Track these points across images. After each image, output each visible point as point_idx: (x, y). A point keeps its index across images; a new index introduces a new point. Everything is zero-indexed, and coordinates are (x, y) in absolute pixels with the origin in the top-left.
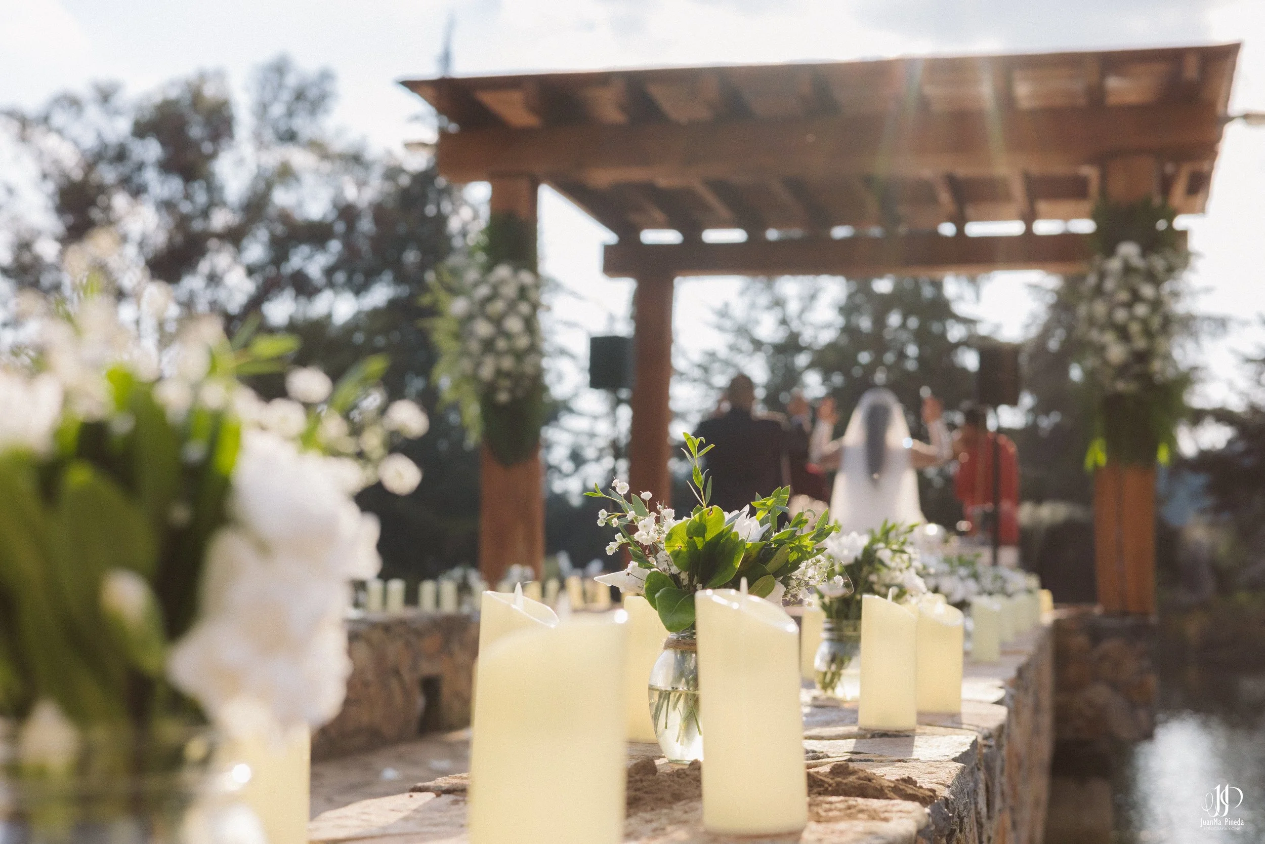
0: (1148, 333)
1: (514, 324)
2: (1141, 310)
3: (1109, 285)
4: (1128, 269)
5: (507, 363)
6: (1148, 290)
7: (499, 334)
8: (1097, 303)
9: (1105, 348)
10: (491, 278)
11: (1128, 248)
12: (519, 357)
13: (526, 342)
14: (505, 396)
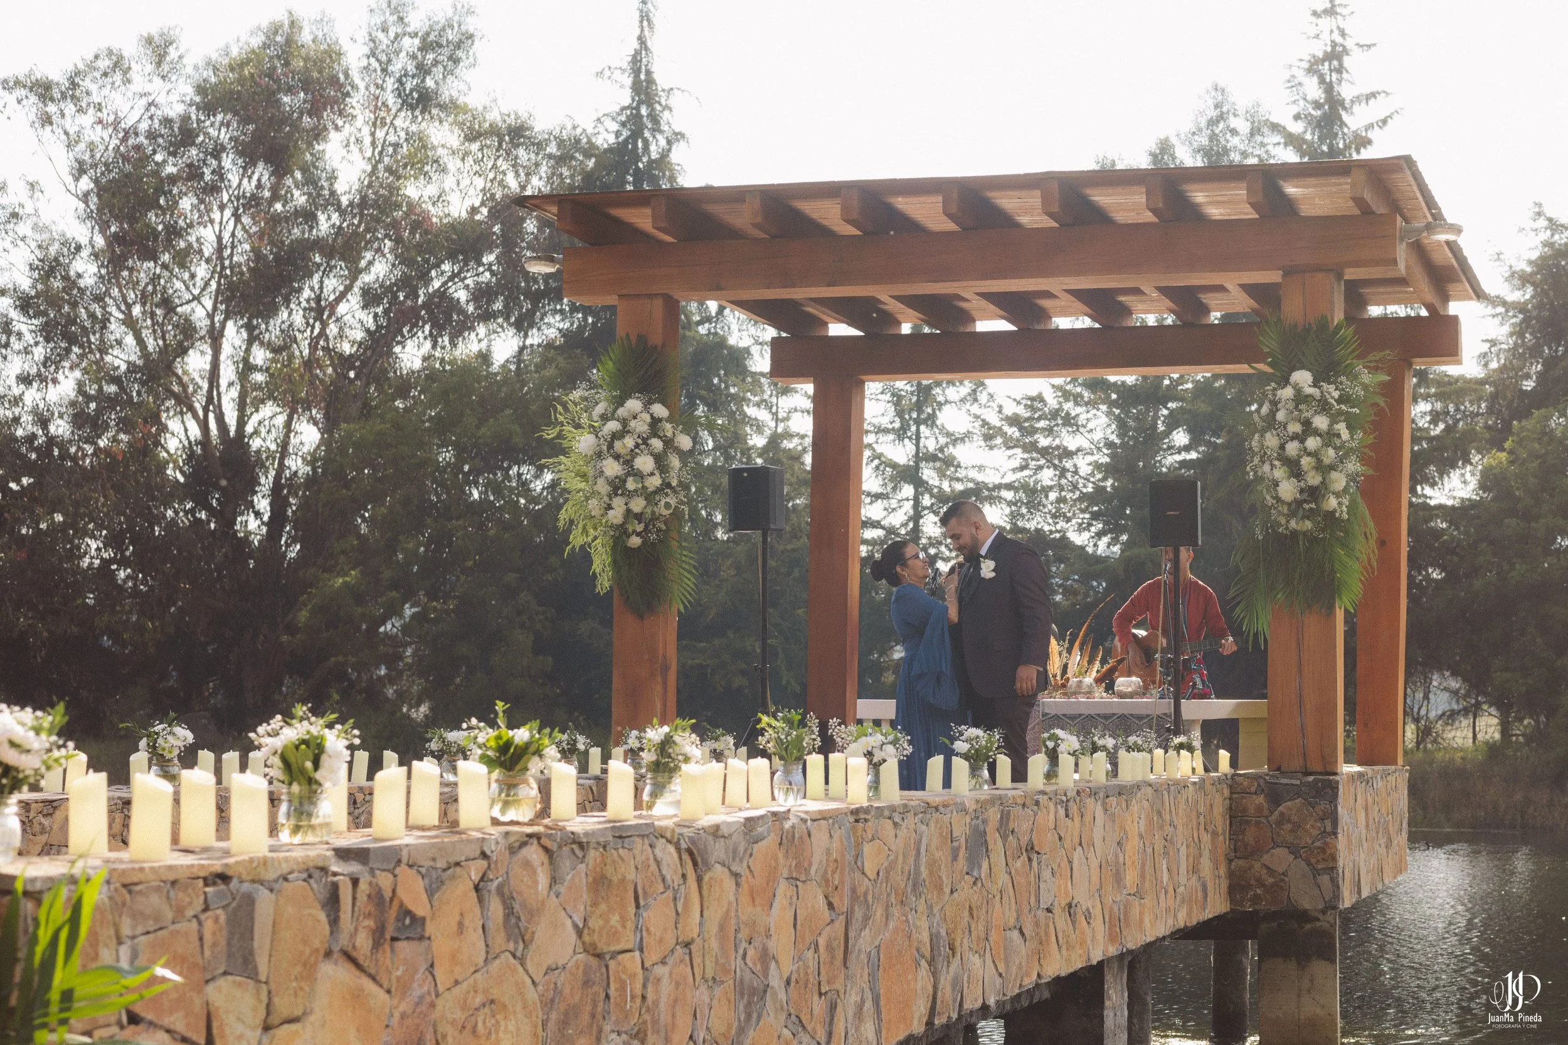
0: (1320, 468)
1: (644, 463)
2: (1312, 443)
3: (1281, 416)
4: (1299, 397)
5: (638, 505)
6: (1321, 422)
7: (628, 474)
8: (1268, 435)
9: (1276, 484)
10: (621, 412)
11: (1303, 377)
12: (651, 497)
13: (655, 482)
14: (637, 541)
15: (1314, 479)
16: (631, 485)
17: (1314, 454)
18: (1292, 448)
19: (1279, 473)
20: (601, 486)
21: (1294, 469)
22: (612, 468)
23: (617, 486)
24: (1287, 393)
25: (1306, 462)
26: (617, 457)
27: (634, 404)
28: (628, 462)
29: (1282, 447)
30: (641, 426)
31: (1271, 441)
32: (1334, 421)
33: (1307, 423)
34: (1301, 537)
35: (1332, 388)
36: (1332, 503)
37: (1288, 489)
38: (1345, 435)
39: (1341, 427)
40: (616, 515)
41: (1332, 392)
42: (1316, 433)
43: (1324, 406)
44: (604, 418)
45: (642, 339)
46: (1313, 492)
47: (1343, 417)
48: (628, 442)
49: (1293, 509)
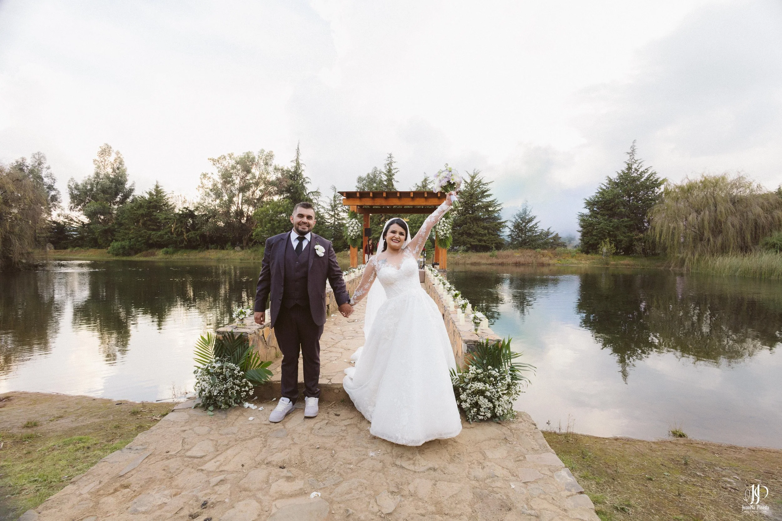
1: (355, 228)
3: (441, 224)
4: (444, 222)
5: (355, 233)
6: (446, 225)
12: (356, 232)
13: (357, 230)
14: (354, 238)
15: (445, 232)
16: (354, 231)
18: (443, 228)
19: (441, 231)
20: (350, 231)
21: (443, 231)
22: (351, 228)
23: (352, 231)
25: (445, 230)
27: (353, 220)
28: (353, 227)
30: (355, 223)
31: (440, 227)
37: (442, 233)
40: (351, 235)
41: (448, 221)
43: (447, 223)
44: (350, 222)
45: (354, 211)
46: (445, 234)
47: (449, 224)
48: (353, 225)
49: (442, 236)
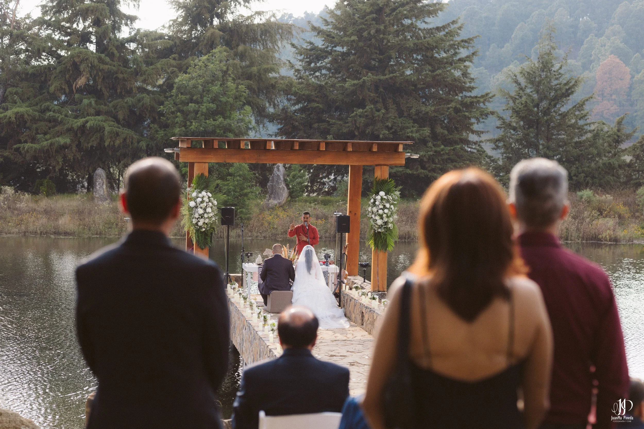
0: (388, 217)
2: (386, 211)
3: (377, 203)
4: (382, 199)
5: (207, 221)
6: (388, 205)
7: (205, 213)
8: (374, 208)
9: (376, 220)
10: (200, 195)
11: (382, 193)
12: (210, 219)
13: (211, 215)
14: (204, 230)
15: (386, 220)
16: (206, 216)
17: (387, 214)
18: (381, 212)
19: (377, 218)
20: (197, 215)
21: (381, 217)
22: (201, 211)
23: (202, 216)
24: (378, 197)
25: (384, 215)
26: (201, 208)
27: (204, 193)
28: (205, 210)
29: (378, 211)
30: (206, 199)
31: (375, 209)
32: (390, 205)
33: (384, 206)
34: (382, 234)
35: (390, 196)
36: (390, 225)
37: (380, 222)
38: (393, 209)
39: (392, 206)
41: (390, 197)
42: (386, 208)
43: (388, 201)
44: (197, 197)
45: (202, 174)
46: (386, 223)
47: (393, 204)
48: (205, 204)
49: (380, 227)
